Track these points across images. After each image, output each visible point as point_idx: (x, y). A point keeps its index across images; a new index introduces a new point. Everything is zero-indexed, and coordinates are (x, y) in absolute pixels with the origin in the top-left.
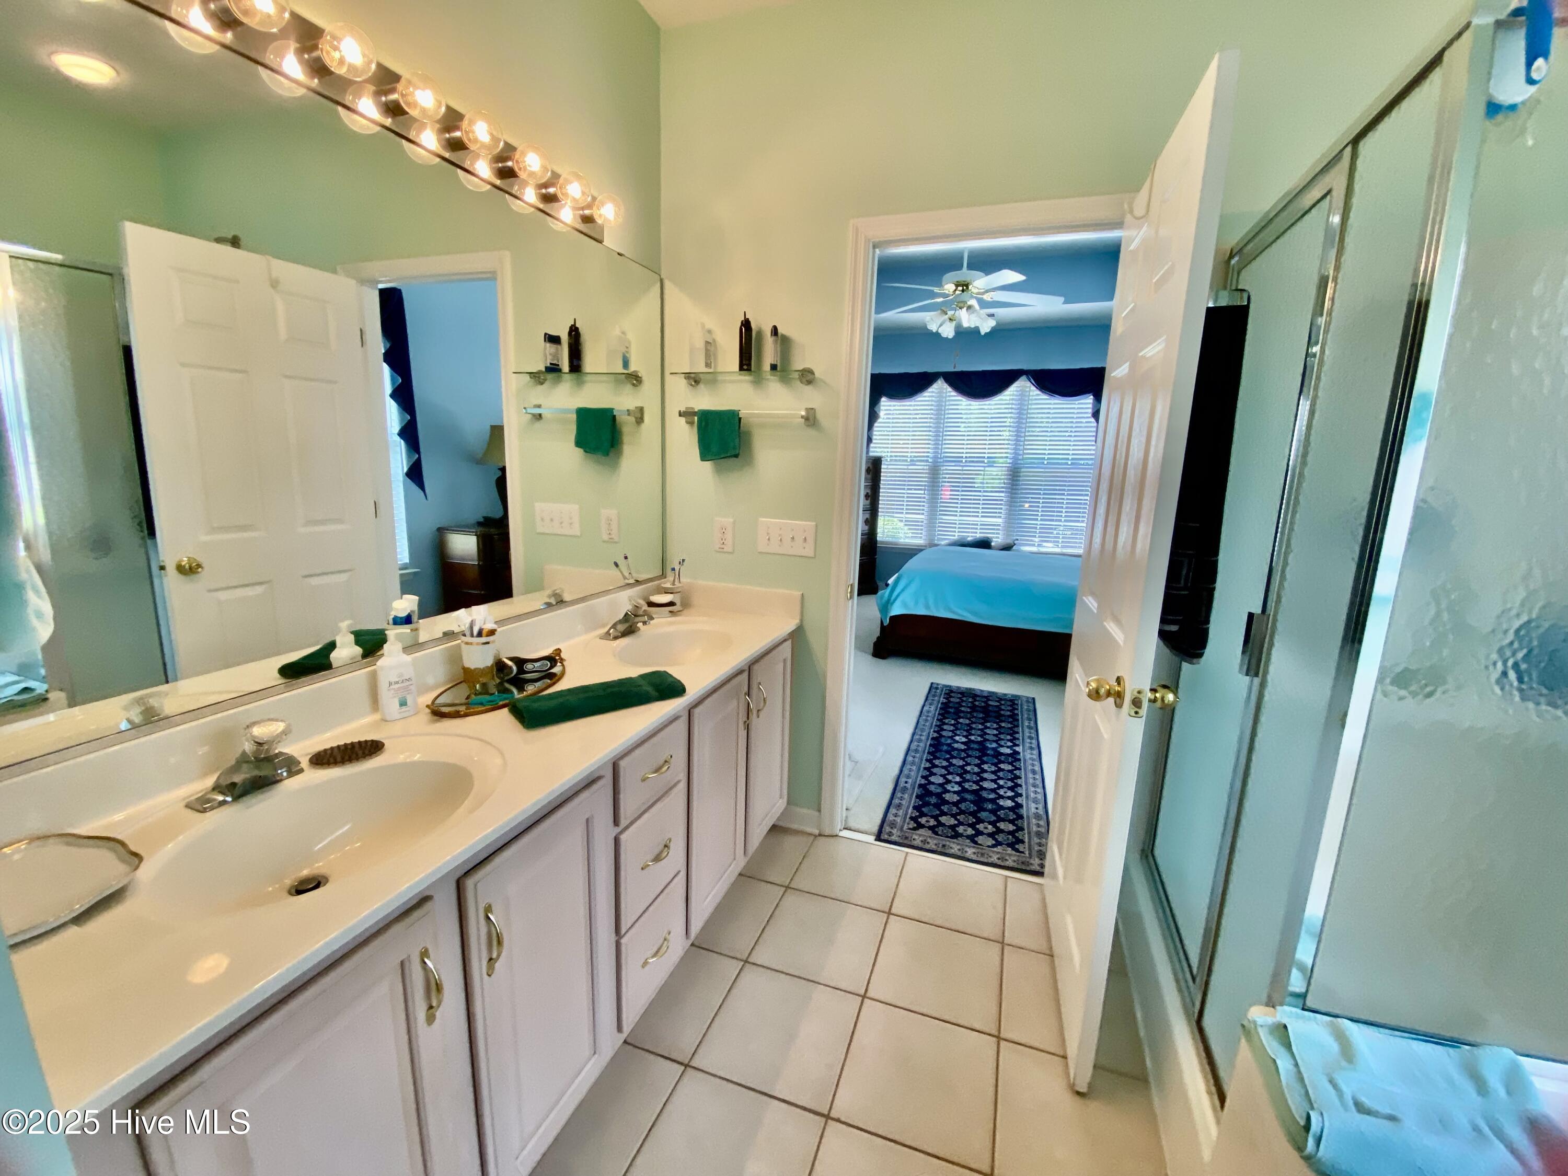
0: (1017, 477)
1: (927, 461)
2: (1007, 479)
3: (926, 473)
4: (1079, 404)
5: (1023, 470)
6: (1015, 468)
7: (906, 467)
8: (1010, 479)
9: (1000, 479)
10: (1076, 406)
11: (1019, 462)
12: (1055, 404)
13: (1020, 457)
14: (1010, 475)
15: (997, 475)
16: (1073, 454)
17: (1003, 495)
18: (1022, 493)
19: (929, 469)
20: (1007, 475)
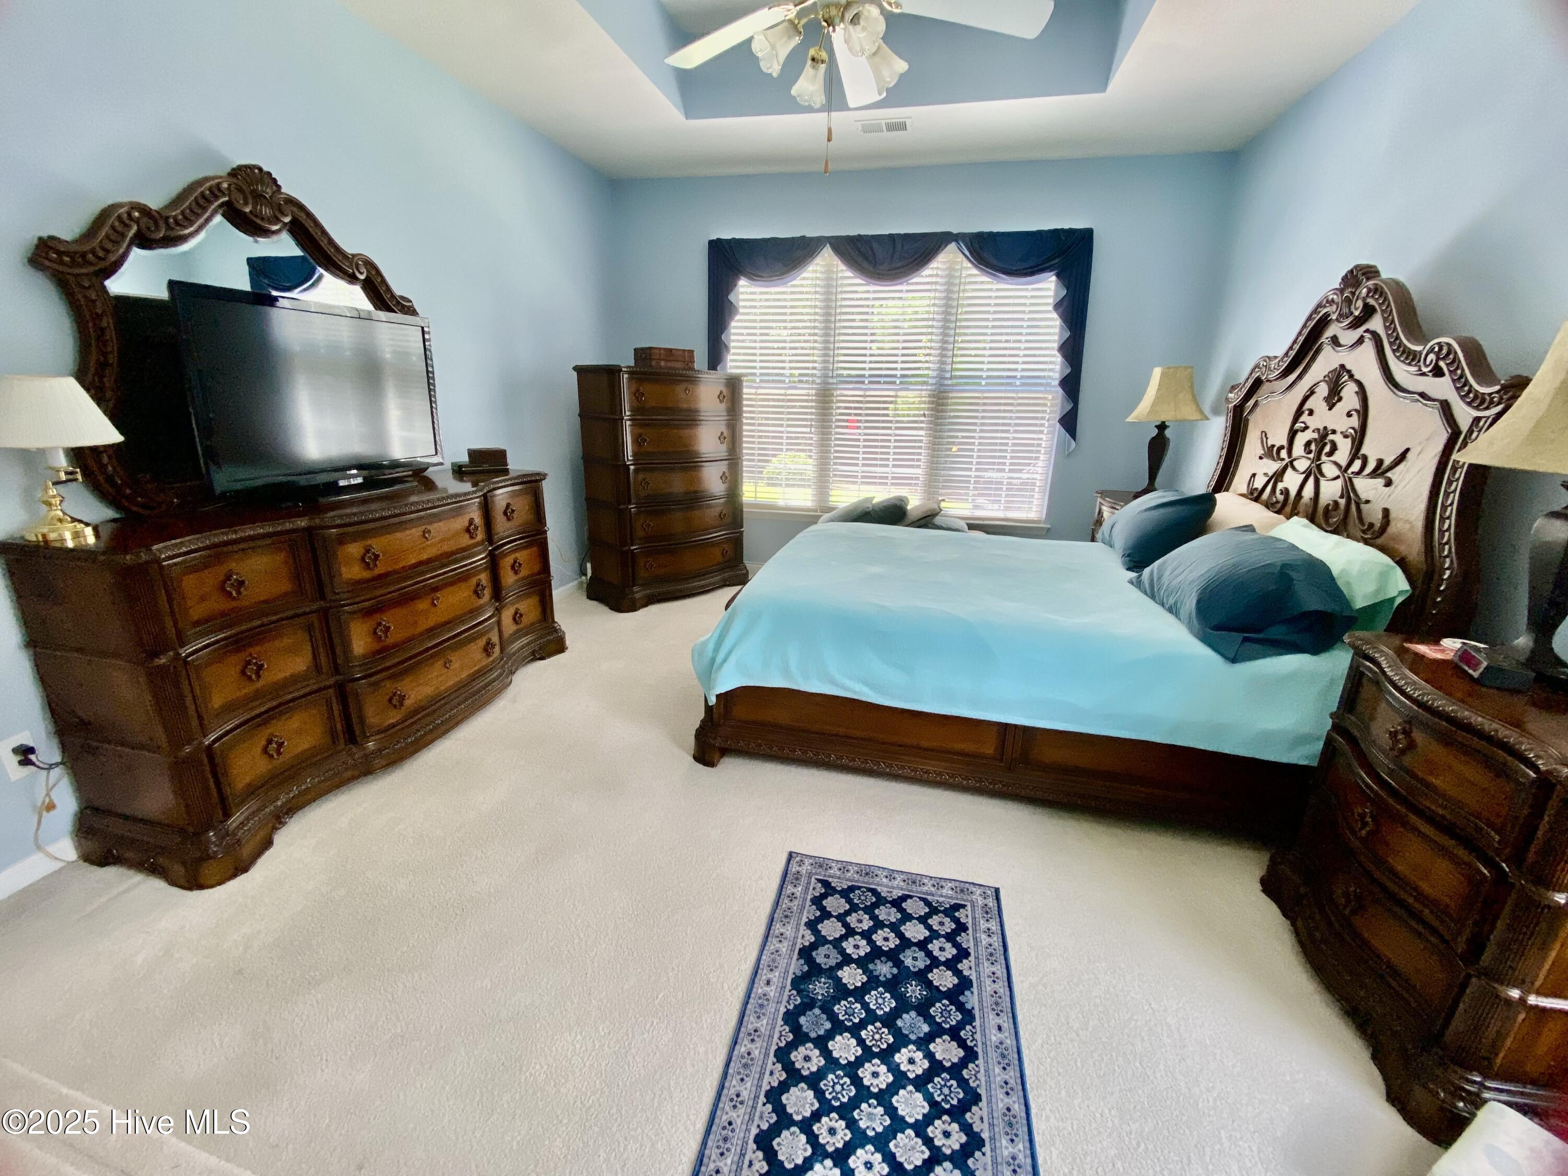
0: (943, 405)
1: (813, 382)
2: (929, 409)
3: (812, 401)
4: (1033, 290)
5: (951, 395)
6: (940, 392)
7: (782, 392)
8: (932, 409)
9: (917, 409)
10: (1029, 294)
11: (946, 382)
12: (998, 290)
13: (948, 375)
14: (933, 402)
15: (913, 403)
16: (1023, 370)
17: (922, 433)
18: (950, 430)
19: (816, 395)
20: (929, 403)
